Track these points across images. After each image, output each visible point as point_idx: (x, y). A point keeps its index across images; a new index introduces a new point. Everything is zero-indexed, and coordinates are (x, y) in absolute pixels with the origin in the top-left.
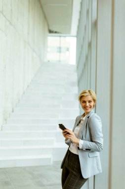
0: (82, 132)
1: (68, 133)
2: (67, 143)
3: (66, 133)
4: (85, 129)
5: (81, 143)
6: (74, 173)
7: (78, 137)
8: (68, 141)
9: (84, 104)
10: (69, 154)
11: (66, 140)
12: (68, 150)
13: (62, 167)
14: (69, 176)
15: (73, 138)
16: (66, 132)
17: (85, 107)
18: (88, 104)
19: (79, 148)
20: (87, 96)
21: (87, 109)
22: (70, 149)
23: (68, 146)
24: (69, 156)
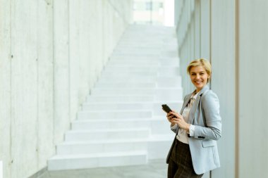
0: (193, 115)
1: (175, 117)
2: (173, 130)
3: (172, 117)
4: (197, 110)
5: (193, 129)
6: (184, 167)
7: (188, 121)
8: (175, 127)
9: (194, 77)
10: (177, 143)
11: (172, 126)
12: (176, 139)
13: (168, 161)
14: (178, 171)
15: (182, 122)
16: (172, 115)
17: (195, 81)
18: (198, 77)
19: (189, 136)
20: (197, 66)
21: (198, 84)
22: (178, 138)
23: (175, 134)
24: (177, 146)
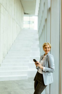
0: (45, 63)
1: (38, 64)
2: (37, 69)
4: (46, 61)
5: (44, 68)
6: (41, 83)
7: (42, 65)
9: (46, 49)
10: (38, 74)
11: (36, 67)
12: (38, 72)
13: (34, 80)
14: (38, 84)
15: (40, 66)
16: (37, 63)
17: (46, 51)
18: (48, 49)
19: (43, 71)
20: (47, 45)
21: (47, 52)
22: (38, 71)
23: (38, 70)
